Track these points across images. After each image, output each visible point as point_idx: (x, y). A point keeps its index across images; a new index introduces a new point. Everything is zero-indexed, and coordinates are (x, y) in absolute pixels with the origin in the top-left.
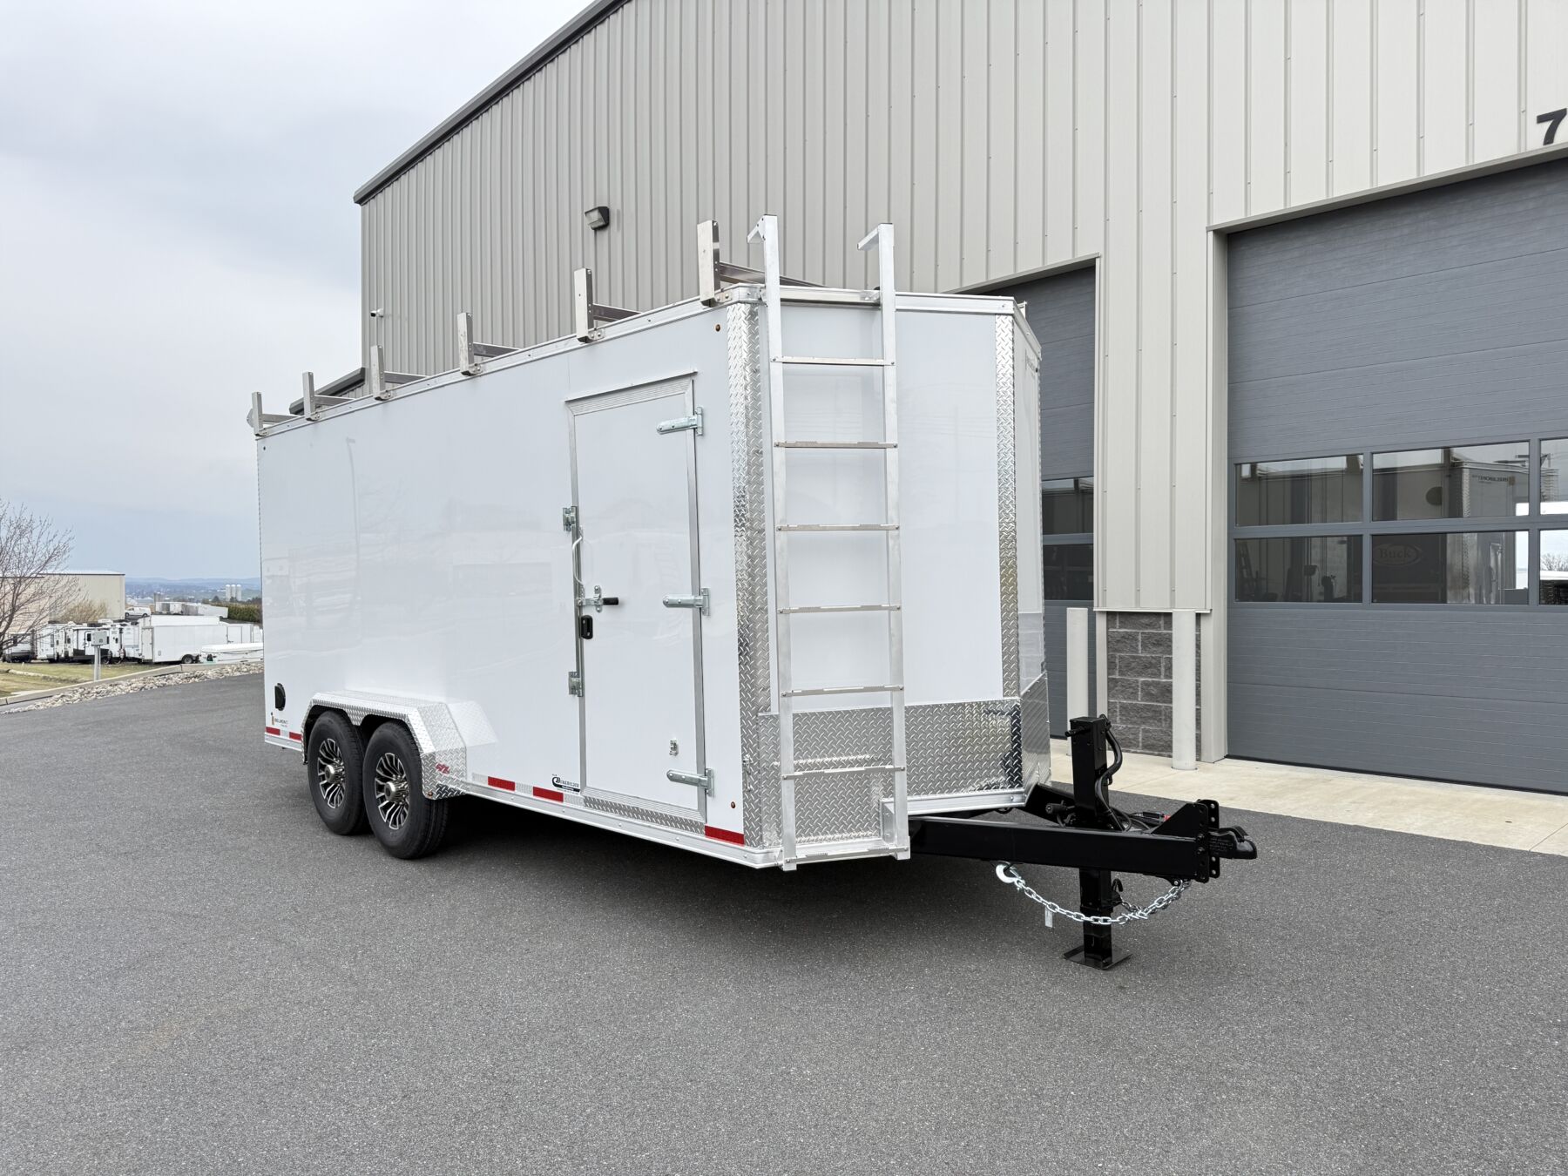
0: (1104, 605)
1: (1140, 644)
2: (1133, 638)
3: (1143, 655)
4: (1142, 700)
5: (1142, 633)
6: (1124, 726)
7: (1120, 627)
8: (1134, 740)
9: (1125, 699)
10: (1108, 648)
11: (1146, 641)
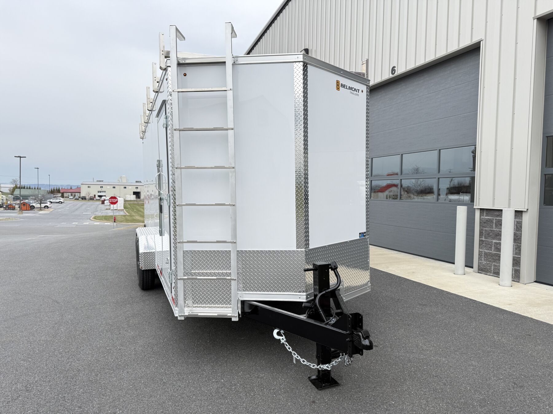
0: (479, 205)
1: (494, 224)
2: (491, 221)
3: (495, 230)
4: (494, 251)
5: (496, 219)
6: (486, 262)
7: (486, 216)
8: (489, 269)
9: (486, 250)
10: (480, 225)
11: (497, 223)
